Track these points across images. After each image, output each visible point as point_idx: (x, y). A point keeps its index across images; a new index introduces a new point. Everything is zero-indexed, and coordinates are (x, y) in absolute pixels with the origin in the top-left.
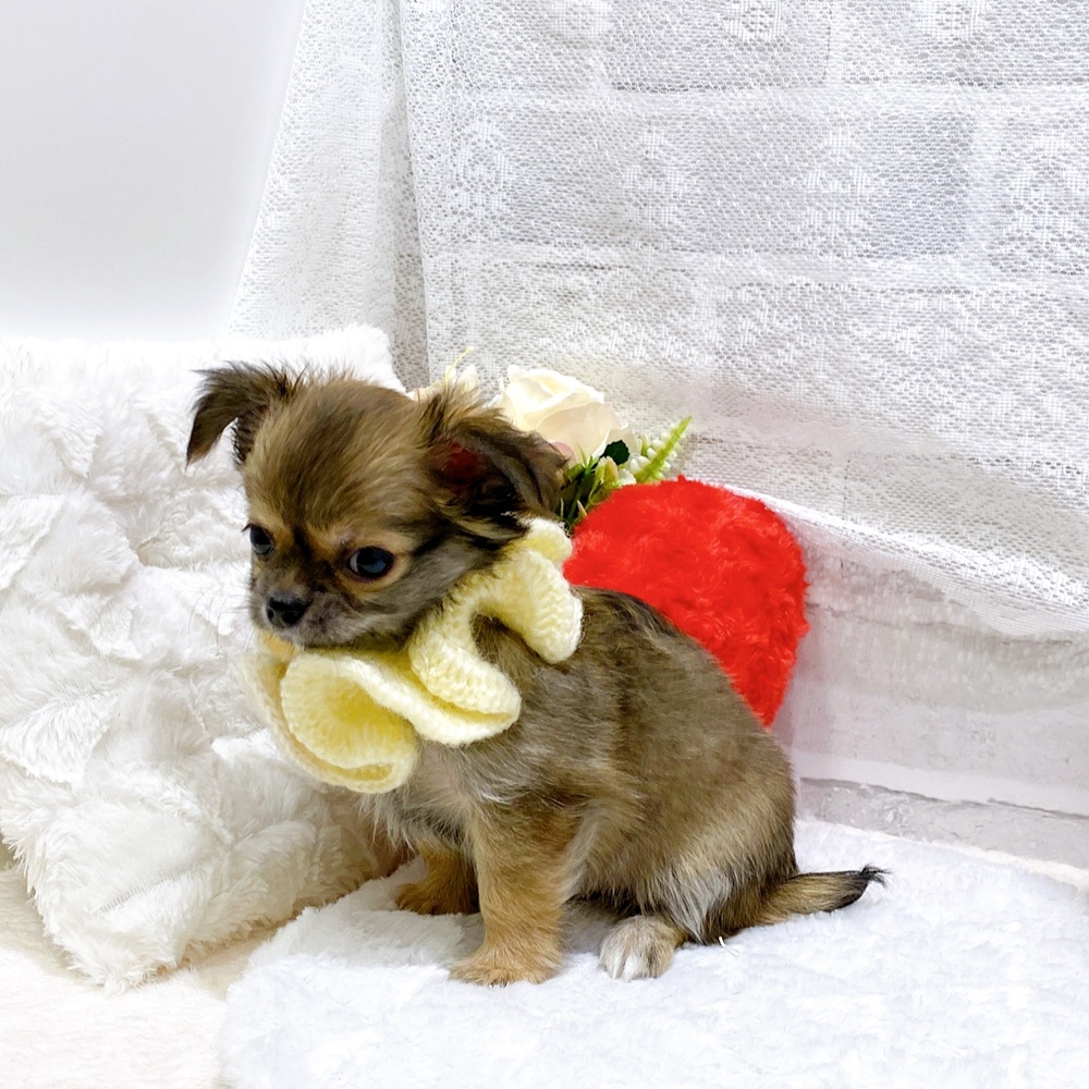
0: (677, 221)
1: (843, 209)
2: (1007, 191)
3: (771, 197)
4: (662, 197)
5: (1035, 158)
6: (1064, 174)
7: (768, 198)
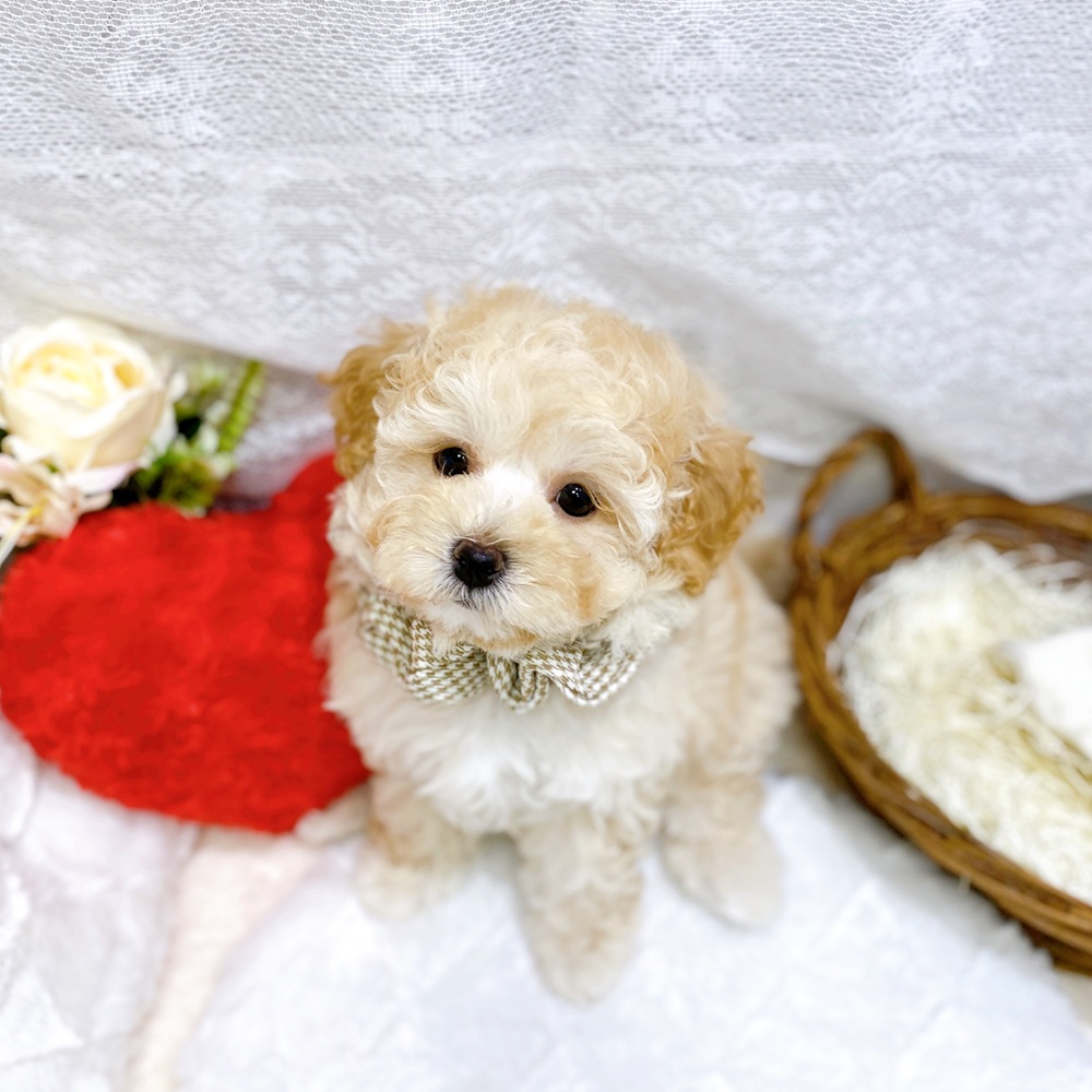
0: (209, 131)
1: (446, 111)
2: (645, 67)
3: (337, 92)
4: (178, 100)
5: (680, 24)
6: (715, 45)
7: (332, 95)
